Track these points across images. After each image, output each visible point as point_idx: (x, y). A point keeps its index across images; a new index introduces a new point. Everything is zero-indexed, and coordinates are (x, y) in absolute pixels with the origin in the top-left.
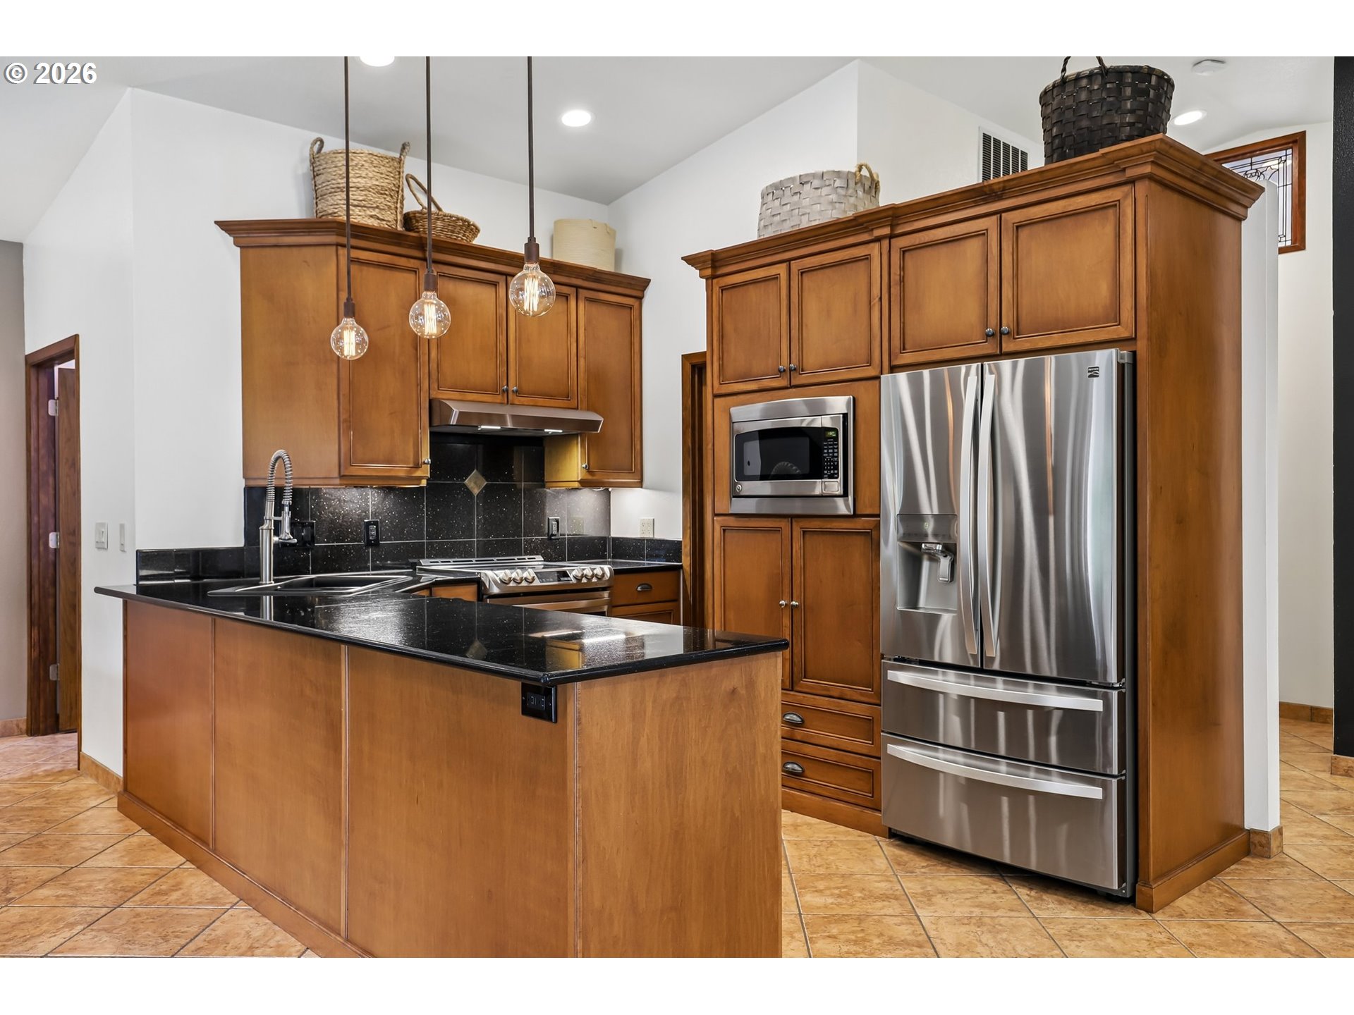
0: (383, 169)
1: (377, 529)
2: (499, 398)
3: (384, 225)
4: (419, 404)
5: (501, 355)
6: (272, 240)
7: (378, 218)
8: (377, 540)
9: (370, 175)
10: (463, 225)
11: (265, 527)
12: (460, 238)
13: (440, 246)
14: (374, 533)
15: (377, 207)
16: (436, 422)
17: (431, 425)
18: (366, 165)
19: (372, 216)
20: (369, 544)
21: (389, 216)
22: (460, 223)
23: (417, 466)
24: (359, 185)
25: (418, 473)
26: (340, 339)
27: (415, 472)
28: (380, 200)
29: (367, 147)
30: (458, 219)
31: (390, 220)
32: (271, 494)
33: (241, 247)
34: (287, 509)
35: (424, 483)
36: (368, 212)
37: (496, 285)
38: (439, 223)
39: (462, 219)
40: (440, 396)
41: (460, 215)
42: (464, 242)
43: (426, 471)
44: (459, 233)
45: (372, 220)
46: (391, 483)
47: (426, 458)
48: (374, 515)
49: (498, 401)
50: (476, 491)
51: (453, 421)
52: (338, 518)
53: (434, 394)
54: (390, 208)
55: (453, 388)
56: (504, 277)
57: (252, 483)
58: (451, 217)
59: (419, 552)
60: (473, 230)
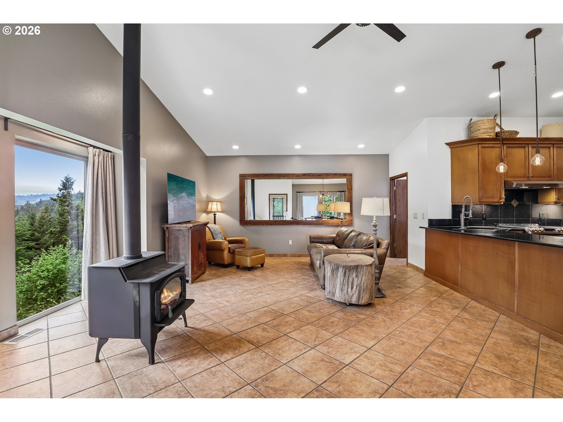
0: (491, 123)
1: (485, 215)
2: (526, 179)
3: (491, 137)
4: (501, 182)
5: (526, 167)
6: (460, 145)
7: (490, 135)
8: (485, 218)
9: (488, 125)
10: (515, 132)
11: (462, 214)
12: (514, 136)
13: (507, 139)
14: (485, 216)
15: (489, 132)
16: (506, 187)
17: (505, 188)
18: (486, 123)
19: (488, 135)
20: (483, 219)
21: (492, 134)
22: (514, 132)
23: (501, 199)
24: (484, 128)
25: (501, 201)
26: (499, 168)
27: (500, 200)
28: (490, 131)
29: (486, 118)
30: (513, 131)
31: (493, 135)
32: (464, 206)
33: (451, 148)
34: (471, 210)
35: (502, 203)
36: (487, 134)
37: (525, 148)
38: (507, 133)
39: (515, 131)
40: (508, 180)
41: (514, 130)
42: (515, 137)
43: (503, 200)
44: (513, 135)
45: (488, 136)
46: (489, 203)
47: (503, 196)
48: (485, 212)
49: (526, 180)
50: (515, 205)
51: (514, 186)
52: (475, 212)
53: (506, 179)
54: (493, 132)
55: (511, 177)
56: (528, 145)
57: (454, 204)
58: (511, 131)
59: (498, 222)
60: (517, 133)
